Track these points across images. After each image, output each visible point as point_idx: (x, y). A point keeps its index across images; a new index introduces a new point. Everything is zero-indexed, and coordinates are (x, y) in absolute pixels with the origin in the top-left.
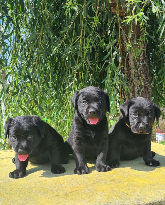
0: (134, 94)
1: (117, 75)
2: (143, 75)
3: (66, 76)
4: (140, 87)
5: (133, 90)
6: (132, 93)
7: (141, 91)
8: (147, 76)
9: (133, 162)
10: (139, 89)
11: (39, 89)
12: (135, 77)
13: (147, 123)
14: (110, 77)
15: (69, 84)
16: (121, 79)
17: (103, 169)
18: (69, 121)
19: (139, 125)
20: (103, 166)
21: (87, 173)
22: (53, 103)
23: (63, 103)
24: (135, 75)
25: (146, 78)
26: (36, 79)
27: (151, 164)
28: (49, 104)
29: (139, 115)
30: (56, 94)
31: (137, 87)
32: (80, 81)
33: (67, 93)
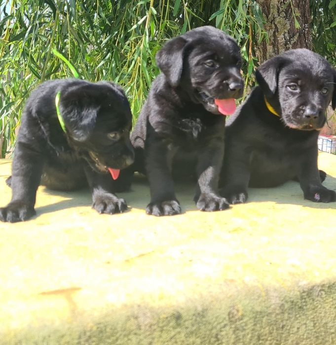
0: (276, 49)
1: (243, 5)
2: (297, 9)
3: (132, 3)
4: (289, 33)
5: (274, 40)
6: (271, 47)
7: (292, 42)
8: (305, 11)
9: (278, 192)
10: (288, 38)
11: (71, 29)
12: (278, 12)
13: (320, 107)
14: (228, 9)
15: (138, 21)
16: (252, 12)
17: (213, 206)
18: (136, 100)
19: (304, 111)
20: (213, 200)
21: (175, 213)
22: (102, 62)
23: (125, 60)
24: (278, 9)
25: (303, 15)
26: (66, 8)
27: (317, 197)
28: (91, 65)
29: (301, 87)
30: (108, 41)
31: (284, 35)
32: (162, 15)
33: (132, 38)
